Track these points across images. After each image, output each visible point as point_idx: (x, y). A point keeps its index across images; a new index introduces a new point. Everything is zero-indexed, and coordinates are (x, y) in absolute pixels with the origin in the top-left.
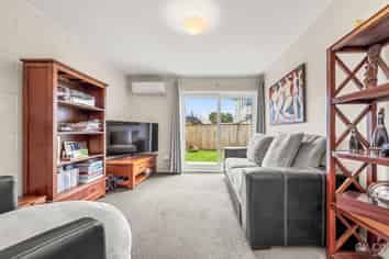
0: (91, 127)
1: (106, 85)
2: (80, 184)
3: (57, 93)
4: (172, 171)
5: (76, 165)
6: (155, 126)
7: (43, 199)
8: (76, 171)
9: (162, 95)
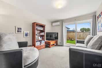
0: (42, 34)
1: (45, 25)
2: (40, 45)
3: (36, 28)
4: (61, 45)
5: (40, 41)
6: (58, 33)
7: (34, 46)
8: (40, 42)
9: (59, 25)
